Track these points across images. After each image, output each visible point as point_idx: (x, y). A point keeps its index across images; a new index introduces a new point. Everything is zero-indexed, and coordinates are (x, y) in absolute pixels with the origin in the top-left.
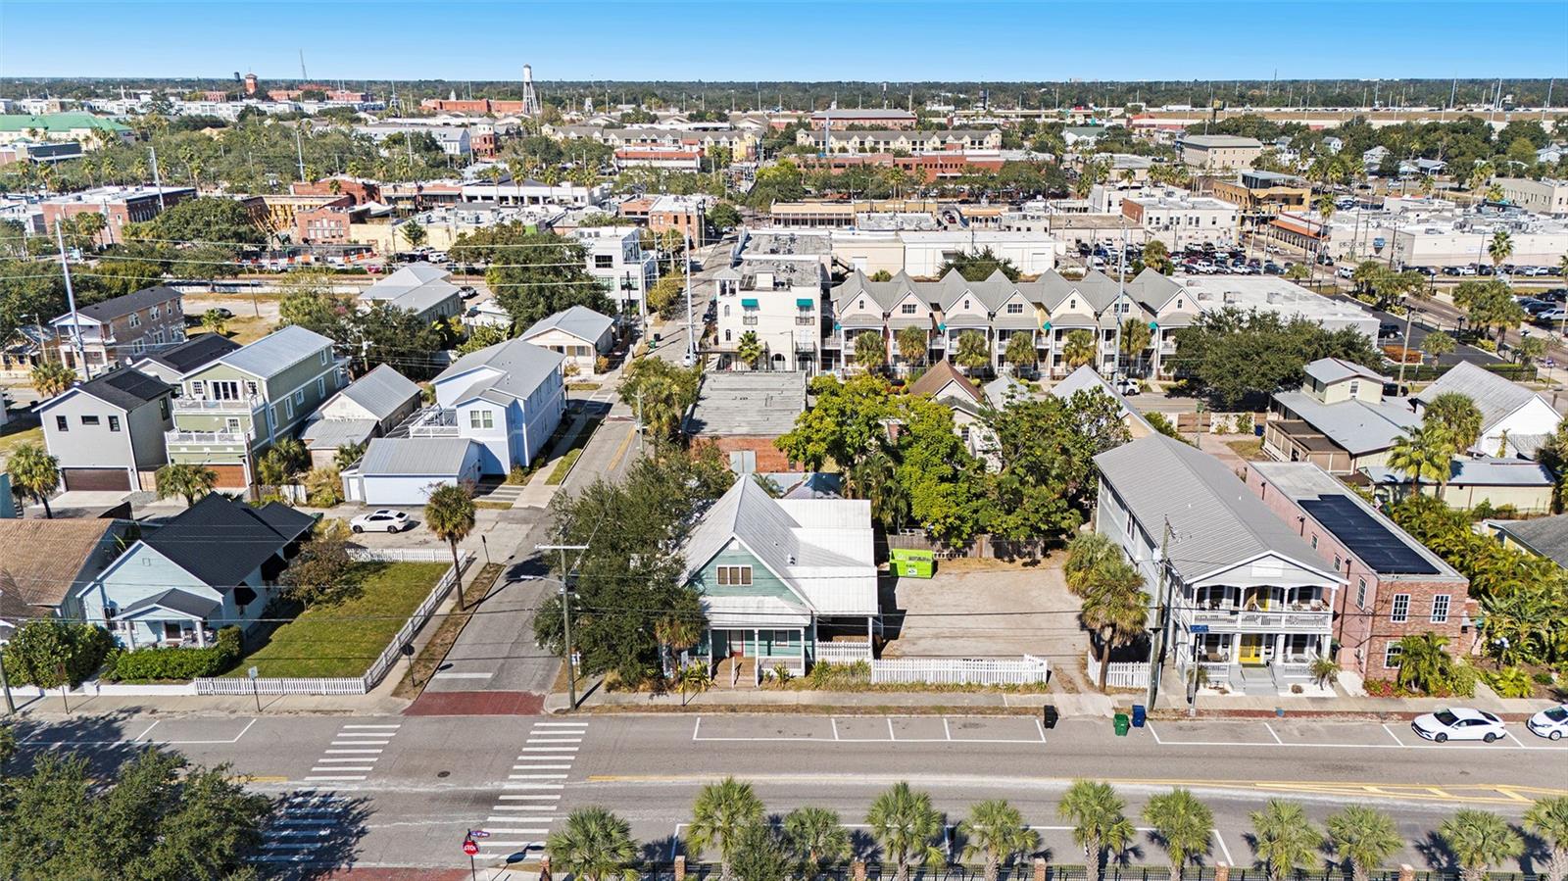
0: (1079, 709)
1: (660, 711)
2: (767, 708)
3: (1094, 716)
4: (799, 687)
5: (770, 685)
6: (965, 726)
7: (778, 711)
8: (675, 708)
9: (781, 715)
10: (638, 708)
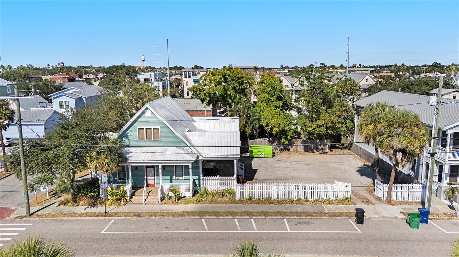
0: (377, 213)
1: (88, 216)
2: (162, 214)
3: (389, 218)
4: (188, 203)
5: (168, 202)
6: (300, 223)
7: (169, 216)
8: (99, 215)
9: (171, 218)
10: (74, 214)
